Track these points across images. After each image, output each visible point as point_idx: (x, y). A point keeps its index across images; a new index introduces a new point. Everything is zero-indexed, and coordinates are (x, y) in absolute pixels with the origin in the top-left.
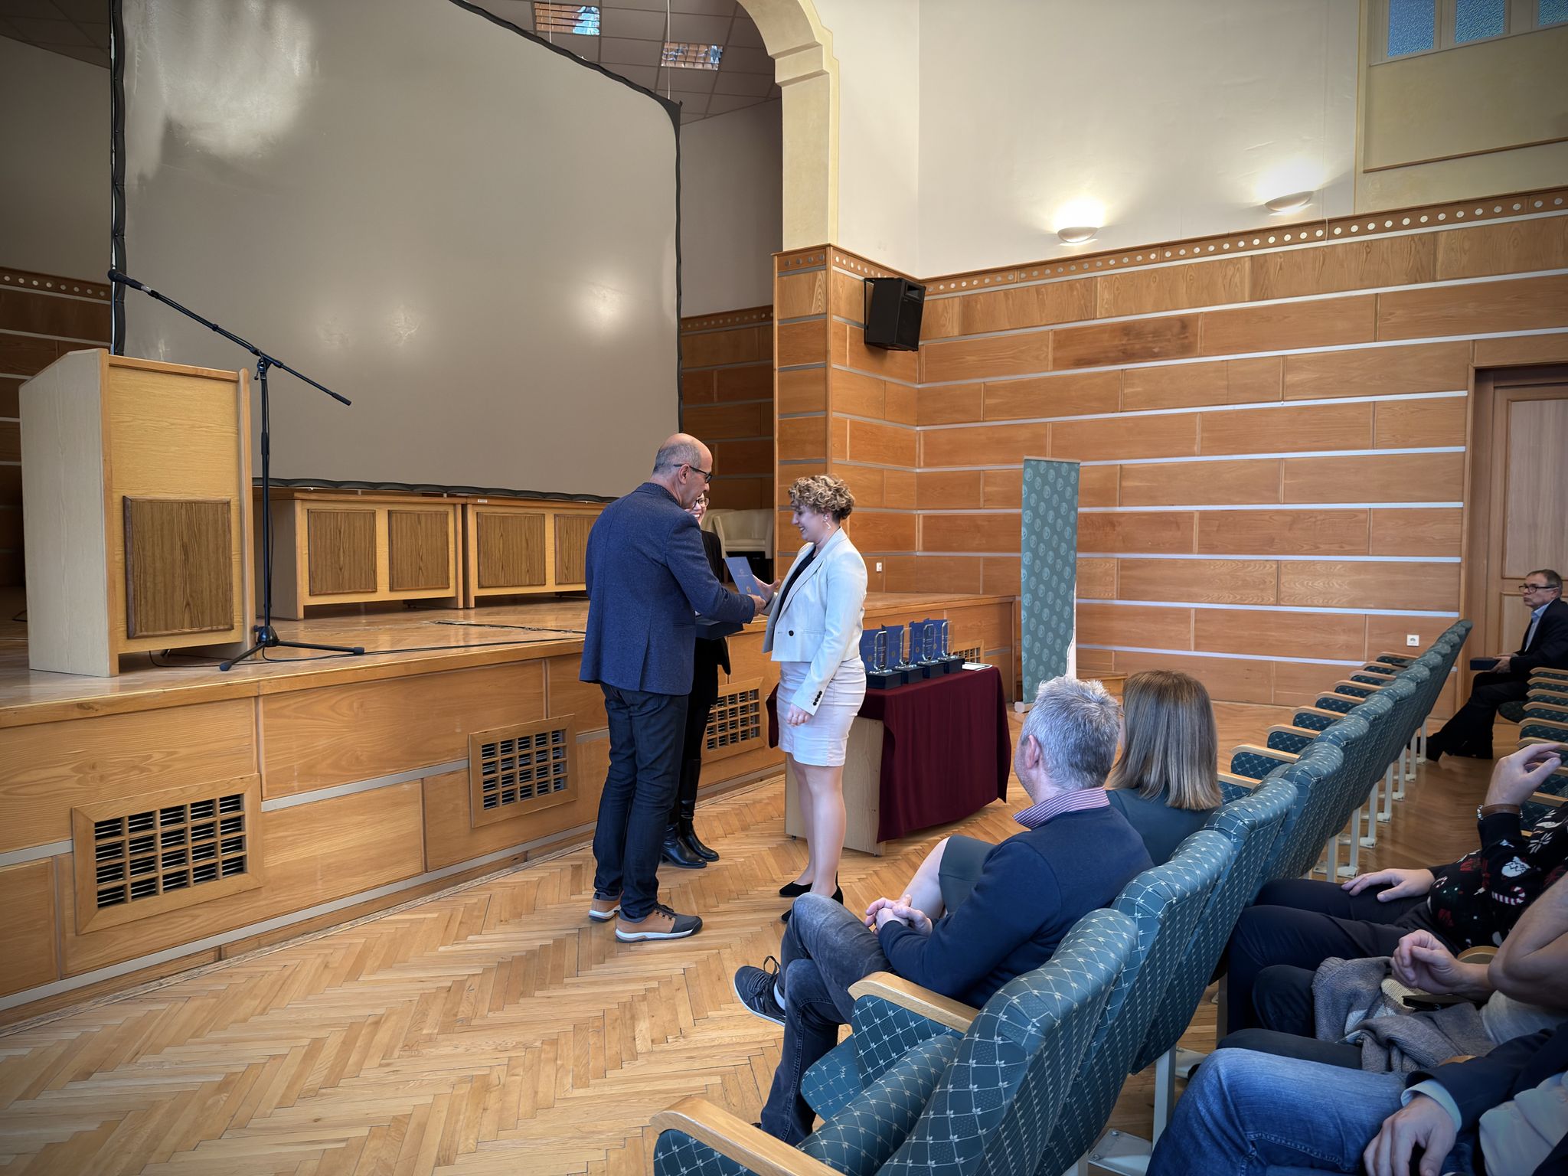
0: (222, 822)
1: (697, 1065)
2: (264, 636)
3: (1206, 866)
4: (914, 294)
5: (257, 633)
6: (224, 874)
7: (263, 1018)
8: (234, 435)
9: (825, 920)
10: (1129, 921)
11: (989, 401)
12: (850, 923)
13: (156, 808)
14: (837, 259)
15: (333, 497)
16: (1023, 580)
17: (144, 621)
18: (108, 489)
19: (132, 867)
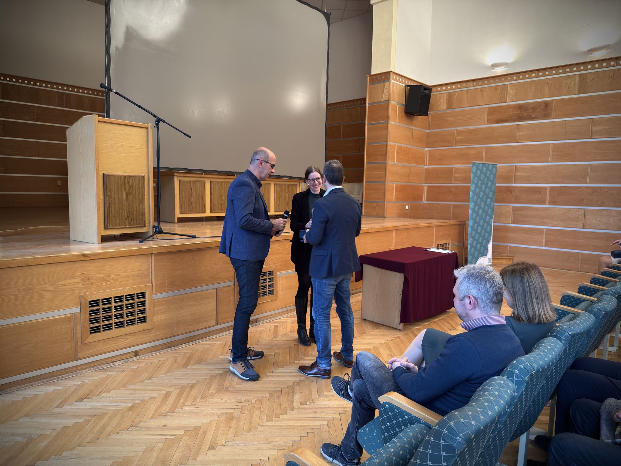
0: (137, 303)
1: (318, 415)
2: (157, 230)
3: (550, 356)
4: (427, 92)
5: (155, 228)
6: (138, 323)
7: (150, 381)
8: (146, 150)
9: (370, 364)
10: (511, 384)
11: (458, 138)
12: (381, 367)
13: (112, 296)
14: (394, 77)
15: (189, 175)
16: (470, 215)
17: (111, 222)
18: (97, 171)
19: (103, 319)
